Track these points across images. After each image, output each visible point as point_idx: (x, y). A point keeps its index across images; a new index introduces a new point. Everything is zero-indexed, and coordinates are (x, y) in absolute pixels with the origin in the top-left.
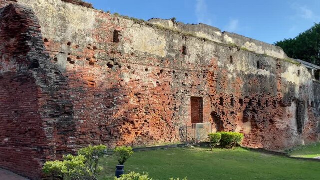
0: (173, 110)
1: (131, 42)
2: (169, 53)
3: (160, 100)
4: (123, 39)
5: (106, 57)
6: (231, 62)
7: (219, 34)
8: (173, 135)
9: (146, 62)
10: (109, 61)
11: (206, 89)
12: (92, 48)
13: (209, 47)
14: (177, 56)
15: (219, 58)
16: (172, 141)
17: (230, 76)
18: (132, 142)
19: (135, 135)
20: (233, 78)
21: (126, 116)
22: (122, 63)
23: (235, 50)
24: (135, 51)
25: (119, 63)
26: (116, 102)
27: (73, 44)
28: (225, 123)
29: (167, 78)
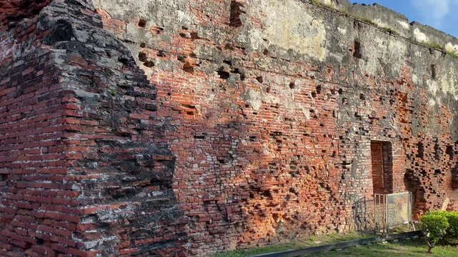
0: (340, 167)
1: (262, 27)
2: (331, 54)
3: (316, 146)
4: (248, 21)
5: (217, 56)
6: (433, 77)
7: (405, 25)
8: (342, 219)
9: (291, 69)
10: (223, 64)
11: (395, 125)
12: (188, 35)
13: (398, 47)
14: (346, 59)
15: (414, 67)
16: (341, 231)
17: (432, 103)
18: (268, 235)
19: (273, 221)
20: (437, 105)
21: (256, 180)
22: (246, 70)
23: (438, 53)
24: (271, 46)
25: (240, 69)
26: (236, 151)
27: (151, 24)
28: (428, 192)
29: (329, 103)
